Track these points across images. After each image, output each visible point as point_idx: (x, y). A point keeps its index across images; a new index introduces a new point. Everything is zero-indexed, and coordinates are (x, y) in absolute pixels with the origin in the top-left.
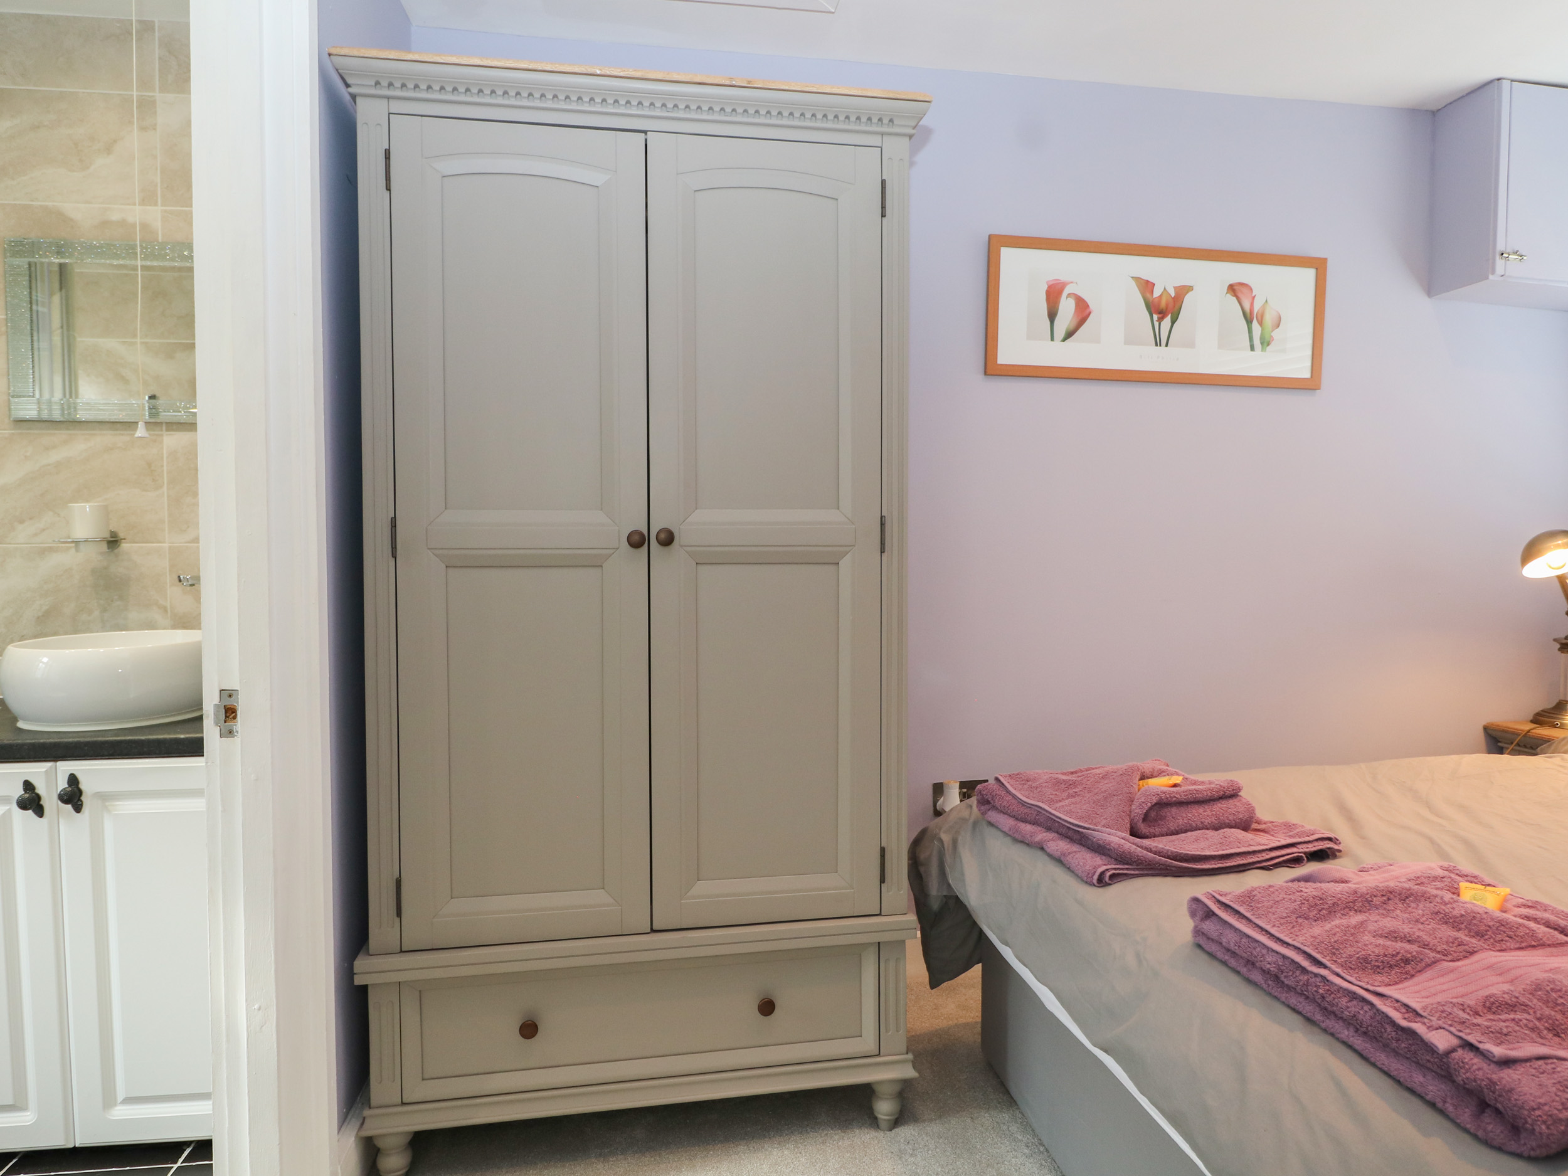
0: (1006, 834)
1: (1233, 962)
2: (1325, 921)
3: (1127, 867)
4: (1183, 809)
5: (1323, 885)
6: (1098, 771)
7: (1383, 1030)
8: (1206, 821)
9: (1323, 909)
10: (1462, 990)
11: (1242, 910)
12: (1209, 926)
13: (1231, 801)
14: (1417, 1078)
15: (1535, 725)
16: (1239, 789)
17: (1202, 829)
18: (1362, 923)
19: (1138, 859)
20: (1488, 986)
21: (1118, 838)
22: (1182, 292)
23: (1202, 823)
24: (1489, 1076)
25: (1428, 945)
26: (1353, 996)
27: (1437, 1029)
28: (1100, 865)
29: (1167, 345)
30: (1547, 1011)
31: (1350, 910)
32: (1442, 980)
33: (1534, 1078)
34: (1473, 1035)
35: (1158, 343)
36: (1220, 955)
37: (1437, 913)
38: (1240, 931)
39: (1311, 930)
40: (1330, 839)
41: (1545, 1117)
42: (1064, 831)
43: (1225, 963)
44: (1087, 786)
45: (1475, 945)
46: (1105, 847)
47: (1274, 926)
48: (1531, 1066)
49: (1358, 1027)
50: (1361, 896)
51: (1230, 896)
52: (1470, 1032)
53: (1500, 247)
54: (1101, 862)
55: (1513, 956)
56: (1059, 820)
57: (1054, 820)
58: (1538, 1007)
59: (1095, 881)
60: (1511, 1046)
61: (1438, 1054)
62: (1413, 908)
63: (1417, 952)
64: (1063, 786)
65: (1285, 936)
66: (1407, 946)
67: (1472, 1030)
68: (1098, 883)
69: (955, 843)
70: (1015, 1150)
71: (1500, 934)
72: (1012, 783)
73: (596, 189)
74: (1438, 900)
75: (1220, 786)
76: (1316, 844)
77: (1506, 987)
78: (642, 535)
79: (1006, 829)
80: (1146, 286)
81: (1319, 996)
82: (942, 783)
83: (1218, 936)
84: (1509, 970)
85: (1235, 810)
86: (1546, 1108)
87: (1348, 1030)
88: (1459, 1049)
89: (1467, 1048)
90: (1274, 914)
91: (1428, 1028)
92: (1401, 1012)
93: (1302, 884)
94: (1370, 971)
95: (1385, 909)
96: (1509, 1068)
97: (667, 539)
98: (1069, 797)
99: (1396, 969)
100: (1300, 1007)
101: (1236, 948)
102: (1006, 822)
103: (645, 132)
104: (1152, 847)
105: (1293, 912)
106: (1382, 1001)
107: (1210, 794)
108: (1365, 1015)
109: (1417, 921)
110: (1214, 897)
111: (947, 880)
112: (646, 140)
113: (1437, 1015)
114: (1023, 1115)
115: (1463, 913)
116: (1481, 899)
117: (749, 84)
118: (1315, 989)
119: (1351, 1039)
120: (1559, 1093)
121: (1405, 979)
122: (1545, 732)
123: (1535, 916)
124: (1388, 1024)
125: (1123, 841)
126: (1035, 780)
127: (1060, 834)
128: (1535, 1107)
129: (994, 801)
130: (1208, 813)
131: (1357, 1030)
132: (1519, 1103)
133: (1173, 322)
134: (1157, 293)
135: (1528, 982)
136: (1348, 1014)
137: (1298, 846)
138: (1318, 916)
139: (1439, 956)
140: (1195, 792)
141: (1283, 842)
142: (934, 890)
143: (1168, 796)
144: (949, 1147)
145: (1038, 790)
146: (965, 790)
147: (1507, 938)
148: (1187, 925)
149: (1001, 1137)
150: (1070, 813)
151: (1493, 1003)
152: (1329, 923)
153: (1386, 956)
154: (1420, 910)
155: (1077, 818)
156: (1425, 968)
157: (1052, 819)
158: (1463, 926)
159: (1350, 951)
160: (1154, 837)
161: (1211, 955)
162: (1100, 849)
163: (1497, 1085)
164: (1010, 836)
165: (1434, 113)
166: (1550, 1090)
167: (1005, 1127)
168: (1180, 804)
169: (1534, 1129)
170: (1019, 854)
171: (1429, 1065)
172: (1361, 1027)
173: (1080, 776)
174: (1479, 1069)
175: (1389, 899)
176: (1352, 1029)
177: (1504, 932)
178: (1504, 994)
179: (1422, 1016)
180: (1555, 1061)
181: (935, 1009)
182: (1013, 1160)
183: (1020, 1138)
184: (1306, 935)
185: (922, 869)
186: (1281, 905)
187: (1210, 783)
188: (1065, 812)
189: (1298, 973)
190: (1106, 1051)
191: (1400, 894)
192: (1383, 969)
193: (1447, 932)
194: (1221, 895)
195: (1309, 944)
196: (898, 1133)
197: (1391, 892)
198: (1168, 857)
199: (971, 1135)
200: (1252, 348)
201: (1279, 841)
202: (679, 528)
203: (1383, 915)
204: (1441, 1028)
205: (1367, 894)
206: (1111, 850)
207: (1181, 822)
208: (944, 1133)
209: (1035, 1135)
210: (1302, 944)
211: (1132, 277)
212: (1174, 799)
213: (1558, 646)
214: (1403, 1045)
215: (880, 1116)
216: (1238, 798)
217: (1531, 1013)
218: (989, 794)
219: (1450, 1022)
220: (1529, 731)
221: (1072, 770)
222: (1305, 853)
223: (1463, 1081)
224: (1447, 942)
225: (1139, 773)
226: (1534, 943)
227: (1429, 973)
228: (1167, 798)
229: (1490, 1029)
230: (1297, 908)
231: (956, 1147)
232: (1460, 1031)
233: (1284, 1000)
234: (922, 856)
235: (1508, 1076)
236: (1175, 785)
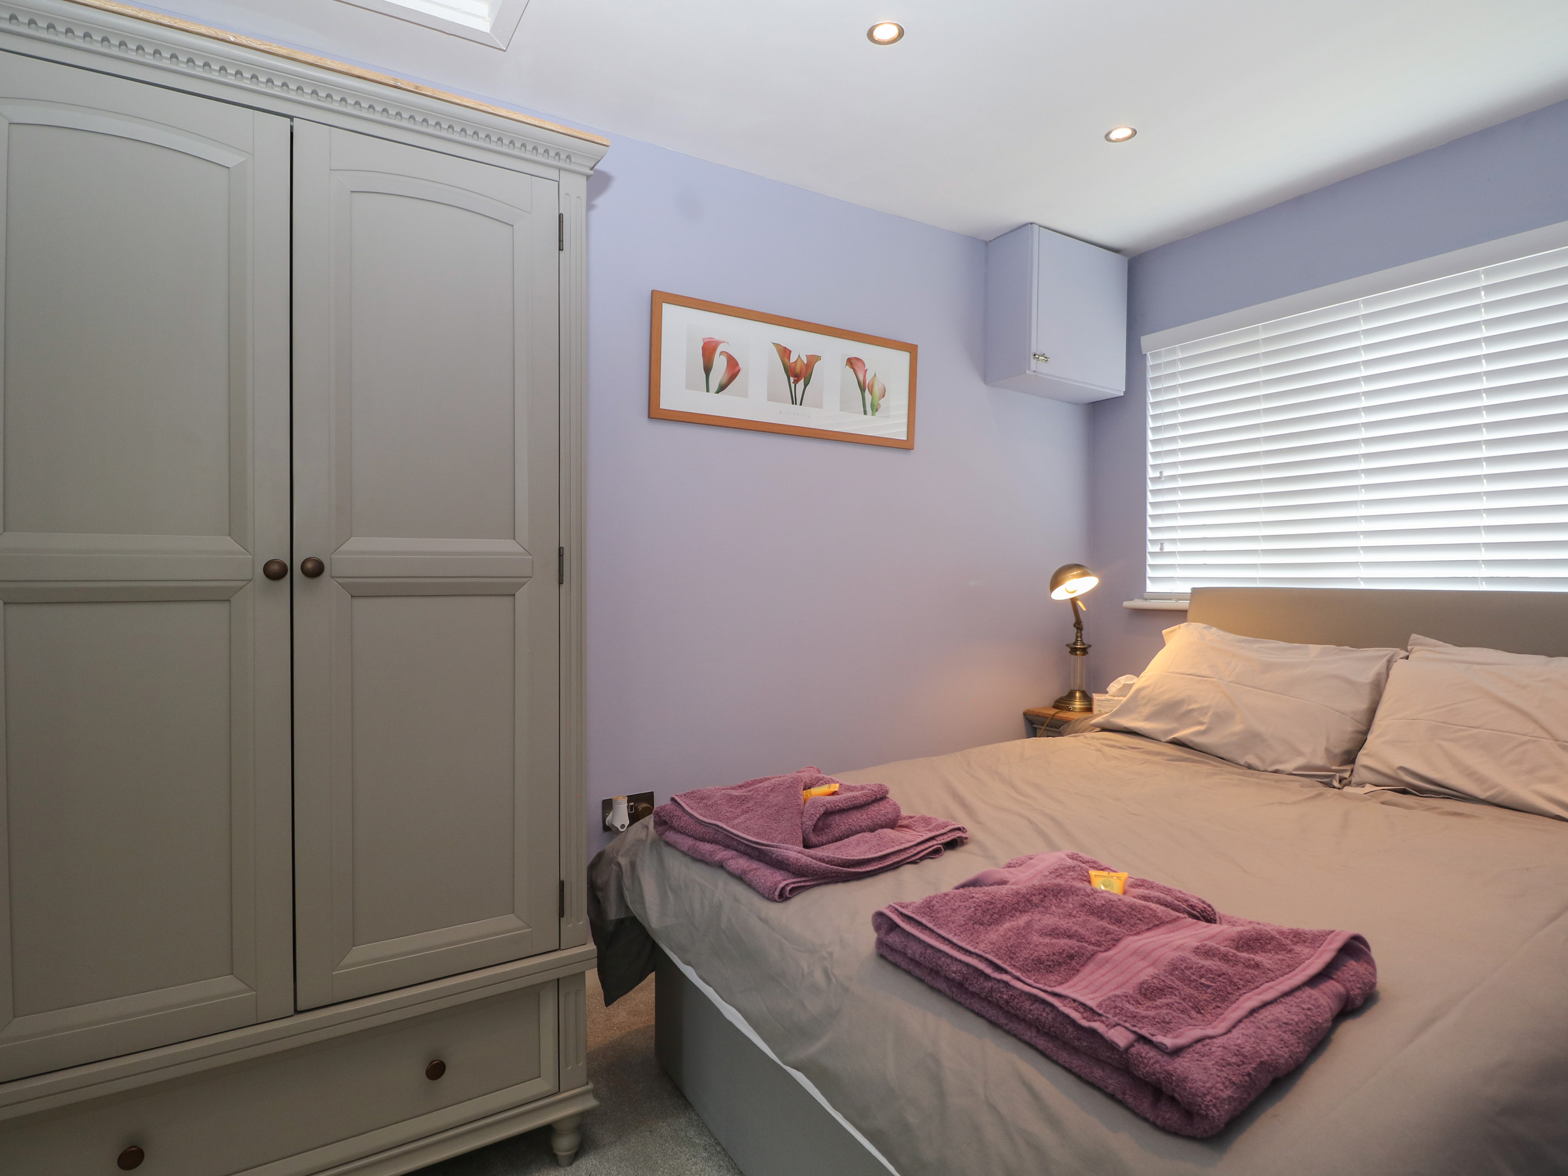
0: (685, 854)
1: (917, 972)
2: (998, 925)
3: (804, 879)
4: (844, 816)
5: (990, 889)
6: (766, 784)
7: (1065, 1031)
8: (864, 824)
9: (995, 913)
10: (1120, 979)
11: (924, 921)
12: (894, 939)
13: (881, 803)
14: (1098, 1073)
15: (1057, 710)
16: (887, 792)
17: (860, 833)
18: (1028, 924)
19: (814, 871)
20: (1138, 973)
21: (794, 853)
22: (813, 360)
23: (860, 826)
24: (1166, 1068)
25: (1084, 938)
26: (1035, 999)
27: (1114, 1026)
28: (781, 880)
29: (801, 404)
30: (1188, 991)
31: (1016, 911)
32: (1102, 971)
33: (1199, 1062)
34: (1145, 1029)
35: (794, 402)
36: (904, 964)
37: (1084, 905)
38: (924, 942)
39: (988, 936)
40: (959, 829)
41: (1214, 1101)
42: (742, 848)
43: (909, 973)
44: (757, 800)
45: (1119, 933)
46: (784, 863)
47: (955, 934)
48: (1193, 1050)
49: (1041, 1028)
50: (1023, 896)
51: (911, 907)
52: (1143, 1026)
53: (1034, 350)
54: (781, 878)
55: (1147, 938)
56: (737, 838)
57: (733, 838)
58: (1181, 988)
59: (776, 898)
60: (1175, 1034)
61: (1118, 1050)
62: (1065, 903)
63: (1078, 947)
64: (736, 802)
65: (967, 944)
66: (1070, 942)
67: (1143, 1023)
68: (779, 898)
69: (633, 865)
70: (694, 1156)
71: (1133, 918)
72: (687, 803)
73: (226, 170)
74: (1082, 892)
75: (872, 790)
76: (950, 835)
77: (1151, 971)
78: (285, 566)
79: (685, 849)
80: (785, 353)
81: (1003, 1002)
82: (611, 799)
83: (903, 948)
84: (1149, 954)
85: (885, 811)
86: (1213, 1091)
87: (1031, 1032)
88: (1136, 1044)
89: (1141, 1041)
90: (953, 923)
91: (1107, 1026)
92: (1080, 1012)
93: (971, 889)
94: (1043, 971)
95: (1043, 907)
96: (1178, 1056)
97: (315, 570)
98: (744, 812)
99: (1064, 967)
100: (984, 1012)
101: (922, 959)
102: (686, 842)
103: (291, 118)
104: (824, 857)
105: (970, 919)
106: (1061, 1002)
107: (865, 799)
108: (1047, 1016)
109: (1070, 915)
110: (897, 909)
111: (625, 903)
112: (292, 127)
113: (1112, 1011)
114: (699, 1116)
115: (1104, 903)
116: (1109, 885)
117: (417, 89)
118: (999, 995)
119: (1034, 1040)
120: (1219, 1074)
121: (1073, 975)
122: (1064, 715)
123: (1149, 895)
124: (1069, 1024)
125: (800, 855)
126: (709, 797)
127: (739, 852)
128: (1206, 1092)
129: (672, 822)
130: (865, 816)
131: (1038, 1031)
132: (1193, 1090)
133: (806, 386)
134: (793, 359)
135: (1165, 963)
136: (1031, 1017)
137: (937, 839)
138: (991, 920)
139: (1096, 948)
140: (853, 799)
141: (926, 837)
142: (613, 913)
143: (833, 806)
144: (631, 1169)
145: (714, 808)
146: (632, 804)
147: (1138, 921)
148: (870, 936)
149: (680, 1146)
150: (747, 830)
151: (1147, 989)
152: (1001, 926)
153: (1054, 954)
154: (1070, 904)
155: (755, 835)
156: (1086, 962)
157: (730, 837)
158: (1105, 915)
159: (1025, 953)
160: (822, 845)
161: (896, 965)
162: (780, 864)
163: (1174, 1076)
164: (688, 855)
165: (987, 243)
166: (1212, 1072)
167: (684, 1133)
168: (842, 811)
169: (1207, 1114)
170: (698, 874)
171: (1109, 1061)
172: (1043, 1028)
173: (751, 791)
174: (1157, 1062)
175: (1045, 896)
176: (1034, 1030)
177: (1135, 916)
178: (1153, 979)
179: (1100, 1015)
180: (1208, 1041)
181: (607, 1020)
182: (694, 1167)
183: (697, 1141)
184: (986, 942)
185: (600, 894)
186: (958, 913)
187: (863, 788)
188: (743, 828)
189: (982, 980)
190: (797, 1069)
191: (1053, 891)
192: (1054, 967)
193: (1096, 922)
194: (903, 908)
195: (990, 950)
196: (579, 1166)
197: (1045, 890)
198: (839, 865)
199: (652, 1150)
200: (865, 413)
201: (922, 836)
202: (331, 557)
203: (1043, 912)
204: (1118, 1025)
205: (1028, 894)
206: (789, 864)
207: (843, 828)
208: (625, 1154)
209: (711, 1135)
210: (983, 951)
211: (773, 343)
212: (838, 807)
213: (1069, 650)
214: (1085, 1044)
215: (559, 1153)
216: (887, 800)
217: (1177, 994)
218: (666, 815)
219: (1124, 1019)
220: (1054, 715)
221: (740, 784)
222: (941, 844)
223: (1143, 1075)
224: (1097, 933)
225: (802, 784)
226: (1157, 923)
227: (1091, 966)
228: (832, 808)
229: (1156, 1020)
230: (972, 914)
231: (638, 1167)
232: (1134, 1026)
233: (968, 1005)
234: (600, 881)
235: (1181, 1065)
236: (834, 793)
